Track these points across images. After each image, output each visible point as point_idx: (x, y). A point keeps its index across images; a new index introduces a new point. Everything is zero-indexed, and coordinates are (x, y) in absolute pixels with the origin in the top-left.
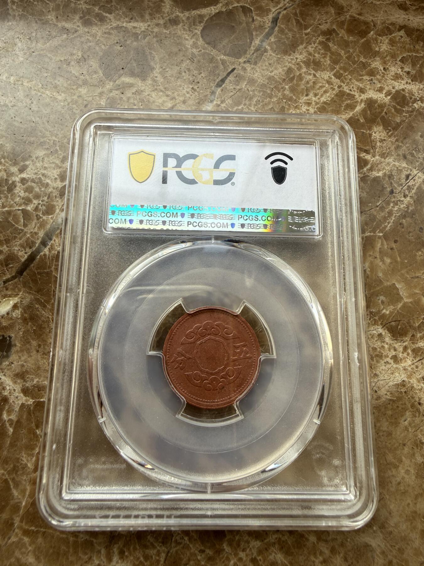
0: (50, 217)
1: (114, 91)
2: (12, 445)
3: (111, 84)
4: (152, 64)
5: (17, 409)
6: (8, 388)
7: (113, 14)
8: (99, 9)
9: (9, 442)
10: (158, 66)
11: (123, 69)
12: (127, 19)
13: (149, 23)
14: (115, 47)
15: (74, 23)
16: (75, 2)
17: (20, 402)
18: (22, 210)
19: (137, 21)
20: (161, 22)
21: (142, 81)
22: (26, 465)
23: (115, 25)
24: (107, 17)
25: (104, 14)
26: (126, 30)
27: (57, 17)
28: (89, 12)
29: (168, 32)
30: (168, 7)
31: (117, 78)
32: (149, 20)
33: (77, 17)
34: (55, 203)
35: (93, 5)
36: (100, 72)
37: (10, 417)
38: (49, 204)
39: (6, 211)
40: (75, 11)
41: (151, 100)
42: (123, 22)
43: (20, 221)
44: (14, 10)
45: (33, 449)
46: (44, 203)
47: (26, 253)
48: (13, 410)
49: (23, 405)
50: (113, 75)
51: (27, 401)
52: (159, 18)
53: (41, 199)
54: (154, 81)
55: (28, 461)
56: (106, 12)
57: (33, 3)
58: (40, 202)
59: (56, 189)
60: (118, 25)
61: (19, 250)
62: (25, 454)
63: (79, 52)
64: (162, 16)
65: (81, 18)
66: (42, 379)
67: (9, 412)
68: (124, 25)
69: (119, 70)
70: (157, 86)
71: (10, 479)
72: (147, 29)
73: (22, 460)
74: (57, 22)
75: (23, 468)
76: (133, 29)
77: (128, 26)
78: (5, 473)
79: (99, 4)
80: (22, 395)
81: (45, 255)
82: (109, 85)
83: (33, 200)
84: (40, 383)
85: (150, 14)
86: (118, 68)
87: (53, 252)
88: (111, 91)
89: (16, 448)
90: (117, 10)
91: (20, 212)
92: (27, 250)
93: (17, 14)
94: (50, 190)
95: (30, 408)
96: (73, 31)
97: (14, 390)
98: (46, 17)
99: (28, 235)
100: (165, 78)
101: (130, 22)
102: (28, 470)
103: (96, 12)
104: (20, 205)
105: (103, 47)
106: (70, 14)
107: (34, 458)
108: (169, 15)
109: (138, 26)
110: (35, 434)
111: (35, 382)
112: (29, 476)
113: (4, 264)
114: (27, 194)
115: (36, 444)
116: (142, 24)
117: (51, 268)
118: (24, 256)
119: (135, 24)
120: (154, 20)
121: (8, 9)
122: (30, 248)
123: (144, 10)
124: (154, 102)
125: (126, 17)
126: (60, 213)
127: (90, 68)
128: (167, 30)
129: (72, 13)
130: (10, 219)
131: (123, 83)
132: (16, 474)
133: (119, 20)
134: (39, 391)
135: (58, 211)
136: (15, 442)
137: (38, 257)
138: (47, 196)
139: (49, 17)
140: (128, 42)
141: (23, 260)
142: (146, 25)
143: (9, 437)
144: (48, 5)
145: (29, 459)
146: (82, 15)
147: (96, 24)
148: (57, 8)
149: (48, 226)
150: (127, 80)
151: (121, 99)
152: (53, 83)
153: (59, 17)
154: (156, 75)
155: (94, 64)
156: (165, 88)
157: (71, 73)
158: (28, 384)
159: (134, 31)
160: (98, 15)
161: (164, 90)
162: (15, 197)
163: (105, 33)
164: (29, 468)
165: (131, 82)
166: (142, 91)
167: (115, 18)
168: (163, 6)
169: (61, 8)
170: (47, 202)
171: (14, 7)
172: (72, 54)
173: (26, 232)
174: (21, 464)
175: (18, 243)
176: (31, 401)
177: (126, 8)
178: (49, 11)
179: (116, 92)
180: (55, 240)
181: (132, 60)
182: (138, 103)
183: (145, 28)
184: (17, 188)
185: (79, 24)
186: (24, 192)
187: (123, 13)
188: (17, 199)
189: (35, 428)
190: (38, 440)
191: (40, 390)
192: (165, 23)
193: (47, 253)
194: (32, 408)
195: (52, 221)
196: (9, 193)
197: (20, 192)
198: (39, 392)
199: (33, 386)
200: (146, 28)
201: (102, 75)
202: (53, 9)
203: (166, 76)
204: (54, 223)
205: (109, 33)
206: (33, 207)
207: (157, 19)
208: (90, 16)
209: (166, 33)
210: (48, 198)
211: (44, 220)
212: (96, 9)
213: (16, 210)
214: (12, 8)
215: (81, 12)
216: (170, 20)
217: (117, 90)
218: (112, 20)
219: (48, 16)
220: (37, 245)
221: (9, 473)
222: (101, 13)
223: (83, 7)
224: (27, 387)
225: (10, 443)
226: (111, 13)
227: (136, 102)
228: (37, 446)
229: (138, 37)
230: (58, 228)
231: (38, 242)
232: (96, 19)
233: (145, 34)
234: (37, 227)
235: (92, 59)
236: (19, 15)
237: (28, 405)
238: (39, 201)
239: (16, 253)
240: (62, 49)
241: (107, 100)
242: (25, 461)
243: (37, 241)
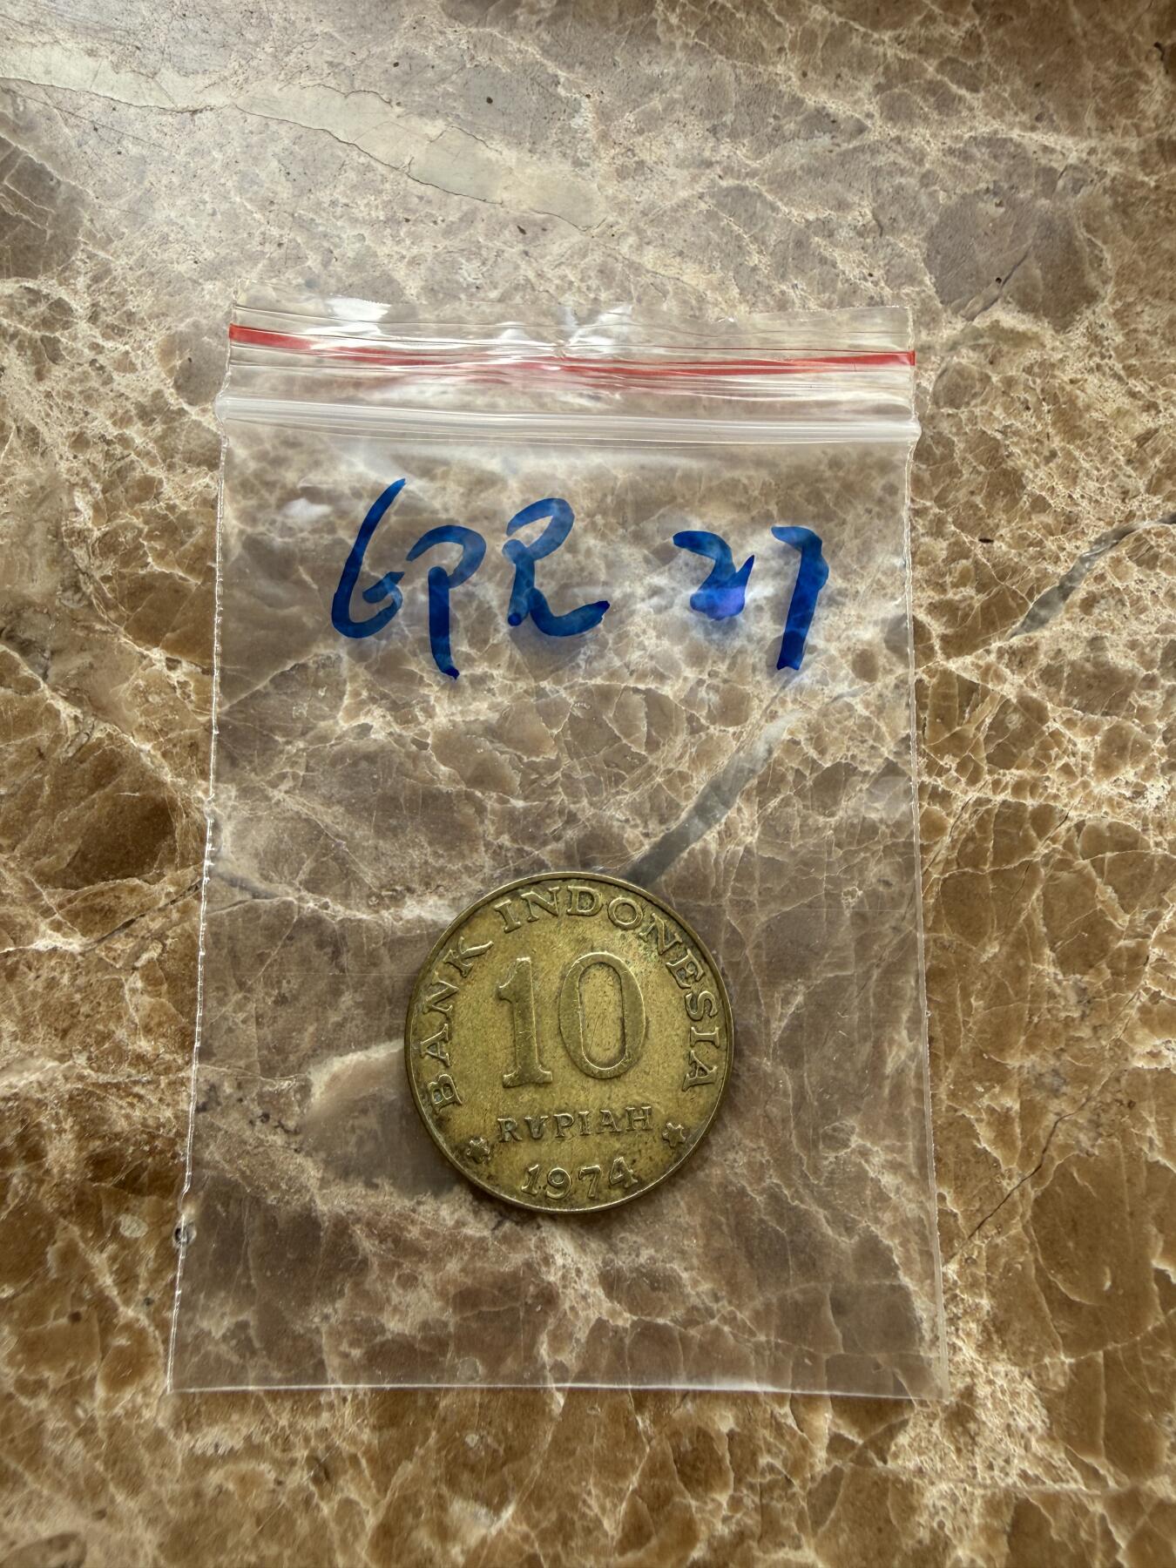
0: (731, 730)
1: (964, 351)
2: (562, 1448)
3: (960, 324)
4: (1092, 279)
5: (582, 1335)
6: (560, 1261)
7: (982, 94)
8: (941, 68)
9: (549, 1438)
10: (1110, 290)
11: (999, 280)
12: (1024, 117)
13: (1093, 143)
14: (981, 205)
15: (856, 102)
16: (865, 34)
17: (594, 1316)
18: (648, 692)
19: (1057, 130)
20: (1133, 144)
21: (1057, 332)
22: (598, 1523)
23: (984, 130)
24: (961, 99)
25: (954, 88)
26: (1019, 156)
27: (805, 74)
28: (905, 73)
29: (1153, 184)
30: (1158, 97)
31: (978, 307)
32: (1094, 133)
33: (867, 84)
34: (749, 689)
35: (920, 52)
36: (928, 280)
37: (561, 1358)
38: (732, 689)
39: (598, 687)
40: (862, 63)
41: (1082, 399)
42: (1011, 126)
43: (638, 728)
44: (670, 28)
45: (622, 1475)
46: (716, 681)
47: (647, 835)
48: (571, 1336)
49: (600, 1325)
50: (967, 295)
51: (613, 1313)
52: (1126, 132)
53: (708, 668)
54: (1096, 339)
55: (603, 1508)
56: (959, 83)
57: (732, 15)
58: (705, 676)
59: (759, 642)
60: (996, 132)
61: (627, 821)
62: (595, 1485)
63: (865, 203)
64: (1137, 126)
65: (879, 88)
66: (666, 1251)
67: (558, 1341)
68: (1015, 134)
69: (988, 283)
70: (1103, 357)
71: (546, 1556)
72: (1087, 162)
73: (584, 1502)
74: (803, 88)
75: (588, 1531)
76: (1040, 153)
77: (1025, 141)
78: (533, 1535)
79: (941, 51)
80: (600, 1292)
81: (705, 852)
82: (951, 328)
83: (683, 666)
84: (660, 1264)
85: (1100, 114)
86: (985, 274)
87: (731, 847)
88: (953, 347)
89: (571, 1461)
90: (997, 81)
91: (638, 698)
92: (653, 825)
93: (679, 42)
94: (738, 643)
95: (621, 1340)
96: (850, 127)
97: (578, 1272)
98: (771, 68)
99: (659, 780)
100: (1130, 334)
101: (1033, 129)
102: (603, 1541)
103: (928, 77)
104: (642, 676)
105: (942, 196)
106: (845, 71)
107: (624, 1505)
108: (1158, 127)
109: (1058, 148)
110: (631, 1426)
111: (642, 1260)
112: (603, 1560)
113: (577, 857)
114: (666, 643)
115: (632, 1462)
116: (1070, 142)
117: (720, 896)
118: (642, 844)
119: (1050, 140)
120: (1110, 135)
121: (654, 22)
122: (663, 821)
123: (1081, 96)
124: (1088, 407)
125: (1023, 109)
126: (762, 722)
127: (896, 261)
128: (1147, 175)
129: (850, 67)
130: (608, 716)
131: (995, 326)
132: (565, 1544)
133: (1000, 115)
134: (654, 1289)
135: (756, 715)
136: (568, 1439)
137: (685, 855)
138: (727, 662)
139: (780, 69)
140: (1021, 195)
141: (637, 856)
142: (1084, 145)
143: (552, 1419)
144: (779, 30)
145: (608, 1505)
146: (882, 80)
147: (926, 119)
148: (806, 43)
149: (723, 761)
150: (1009, 318)
151: (986, 379)
152: (776, 291)
153: (811, 74)
154: (1103, 320)
155: (910, 246)
156: (1127, 368)
157: (834, 265)
158: (622, 1262)
159: (1043, 161)
160: (933, 89)
161: (1122, 373)
162: (627, 645)
163: (951, 152)
164: (606, 1534)
165: (1021, 328)
166: (1053, 366)
167: (986, 105)
168: (1144, 93)
169: (820, 45)
170: (725, 681)
171: (674, 20)
172: (842, 206)
173: (651, 767)
174: (583, 1516)
175: (626, 799)
176: (625, 1320)
177: (1026, 80)
178: (781, 50)
179: (971, 354)
180: (739, 810)
181: (1032, 258)
182: (1040, 402)
183: (1080, 159)
184: (637, 619)
185: (873, 108)
186: (658, 637)
187: (1014, 94)
188: (635, 656)
189: (631, 1406)
190: (638, 1450)
191: (658, 1289)
192: (1143, 152)
193: (713, 847)
194: (627, 1341)
195: (734, 745)
196: (609, 632)
197: (644, 632)
198: (654, 1295)
199: (637, 1270)
200: (1084, 156)
201: (932, 291)
202: (793, 46)
203: (1135, 330)
204: (741, 754)
205: (966, 157)
206: (681, 690)
207: (1120, 132)
208: (910, 87)
209: (1143, 184)
210: (730, 669)
211: (710, 737)
212: (930, 68)
213: (626, 688)
214: (666, 20)
215: (881, 69)
216: (1160, 142)
217: (974, 348)
218: (977, 112)
219: (774, 64)
220: (684, 815)
221: (544, 1537)
222: (942, 85)
223: (890, 53)
224: (619, 1271)
225: (555, 1440)
226: (974, 89)
227: (1031, 399)
228: (634, 1468)
229: (1054, 183)
230: (752, 771)
231: (688, 806)
232: (926, 100)
233: (1079, 175)
234: (687, 757)
235: (904, 231)
236: (685, 46)
237: (616, 1330)
238: (701, 672)
239: (615, 830)
240: (811, 183)
241: (940, 376)
242: (596, 1509)
243: (683, 804)
